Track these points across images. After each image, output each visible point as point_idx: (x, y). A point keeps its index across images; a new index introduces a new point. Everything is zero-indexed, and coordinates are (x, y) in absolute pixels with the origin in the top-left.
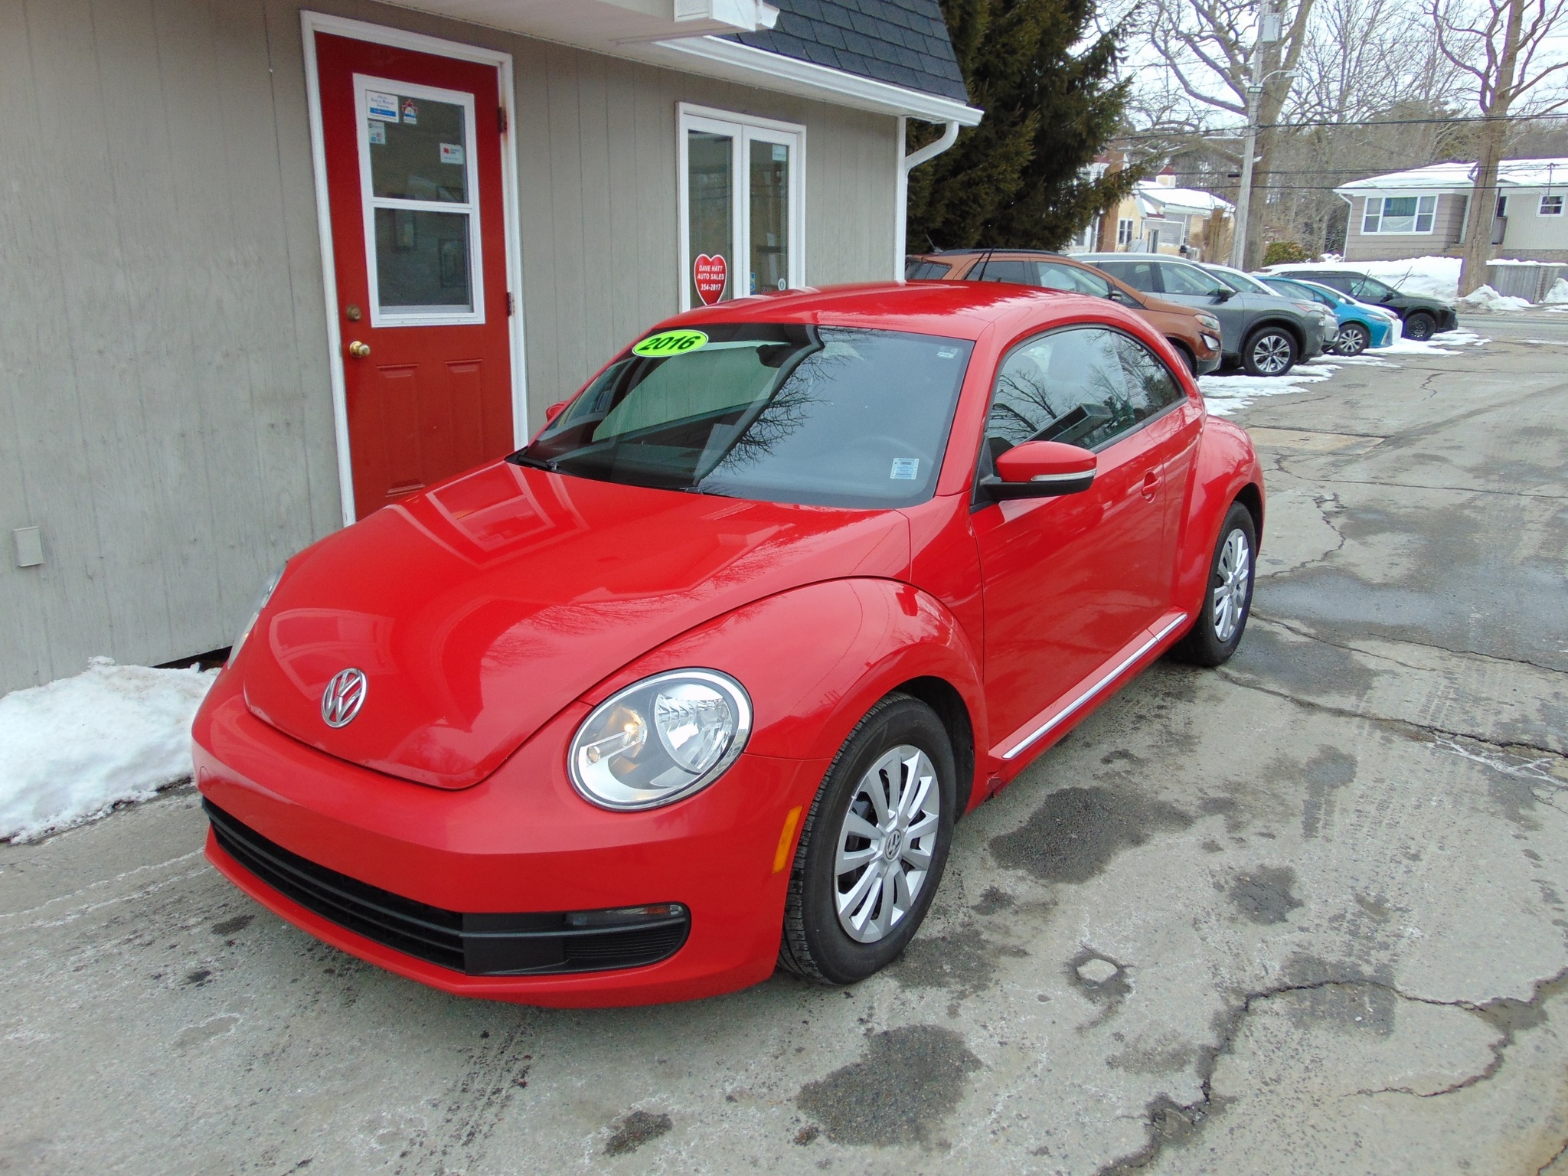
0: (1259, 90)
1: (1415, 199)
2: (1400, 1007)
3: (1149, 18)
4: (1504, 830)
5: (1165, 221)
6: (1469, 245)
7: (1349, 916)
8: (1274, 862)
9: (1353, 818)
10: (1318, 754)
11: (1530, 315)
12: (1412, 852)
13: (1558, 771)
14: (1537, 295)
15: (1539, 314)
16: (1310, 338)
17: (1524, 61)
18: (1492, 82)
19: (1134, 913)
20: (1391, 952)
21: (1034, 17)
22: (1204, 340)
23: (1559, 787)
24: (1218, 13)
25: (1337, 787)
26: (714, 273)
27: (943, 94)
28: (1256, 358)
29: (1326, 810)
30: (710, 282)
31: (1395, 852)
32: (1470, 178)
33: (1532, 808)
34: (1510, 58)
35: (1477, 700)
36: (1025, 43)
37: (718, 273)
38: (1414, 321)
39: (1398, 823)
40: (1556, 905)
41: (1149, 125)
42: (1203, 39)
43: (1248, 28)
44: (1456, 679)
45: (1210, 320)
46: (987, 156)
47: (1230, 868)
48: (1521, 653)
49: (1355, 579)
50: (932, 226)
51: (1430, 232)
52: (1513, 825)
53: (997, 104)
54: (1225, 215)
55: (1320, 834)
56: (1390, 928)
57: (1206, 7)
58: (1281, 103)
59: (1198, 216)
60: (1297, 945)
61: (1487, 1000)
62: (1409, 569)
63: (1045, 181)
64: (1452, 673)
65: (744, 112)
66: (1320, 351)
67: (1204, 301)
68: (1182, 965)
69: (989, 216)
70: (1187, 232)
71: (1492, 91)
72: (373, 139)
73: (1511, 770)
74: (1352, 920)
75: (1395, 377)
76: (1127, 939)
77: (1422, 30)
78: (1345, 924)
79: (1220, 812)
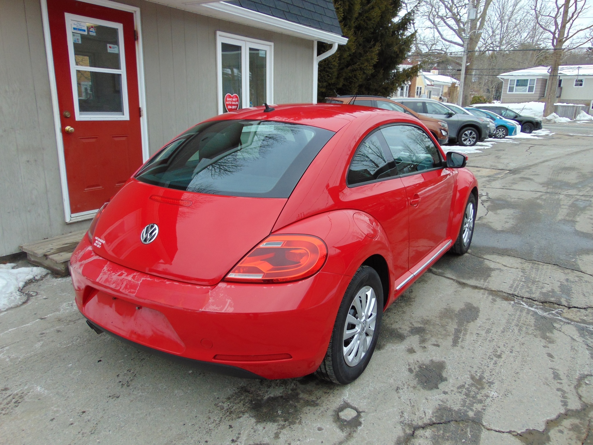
0: (468, 37)
1: (528, 80)
2: (484, 434)
3: (428, 10)
4: (539, 342)
5: (434, 87)
6: (548, 98)
7: (467, 386)
8: (437, 358)
9: (475, 337)
10: (464, 306)
11: (570, 124)
12: (498, 354)
13: (565, 315)
14: (573, 117)
15: (574, 124)
16: (485, 132)
17: (569, 28)
18: (557, 36)
19: (371, 384)
20: (483, 404)
21: (378, 6)
22: (441, 132)
23: (565, 322)
24: (453, 9)
25: (470, 322)
26: (233, 101)
27: (331, 31)
28: (463, 139)
29: (463, 333)
30: (232, 105)
31: (490, 354)
32: (548, 72)
33: (552, 332)
34: (563, 27)
35: (534, 282)
36: (375, 16)
37: (235, 101)
38: (526, 126)
39: (494, 340)
40: (559, 381)
41: (427, 50)
42: (447, 18)
43: (464, 14)
44: (526, 272)
45: (444, 124)
46: (360, 60)
47: (418, 361)
48: (554, 261)
49: (490, 228)
50: (338, 86)
51: (533, 93)
52: (543, 341)
53: (364, 40)
54: (456, 85)
55: (459, 345)
56: (484, 392)
57: (449, 6)
58: (477, 43)
59: (446, 85)
60: (441, 401)
61: (524, 430)
62: (513, 224)
63: (383, 70)
64: (524, 270)
65: (246, 36)
66: (487, 137)
67: (443, 117)
68: (387, 411)
69: (361, 83)
70: (442, 92)
71: (557, 39)
72: (75, 41)
73: (545, 314)
74: (468, 388)
75: (517, 147)
76: (364, 398)
77: (531, 16)
78: (464, 390)
79: (418, 334)
